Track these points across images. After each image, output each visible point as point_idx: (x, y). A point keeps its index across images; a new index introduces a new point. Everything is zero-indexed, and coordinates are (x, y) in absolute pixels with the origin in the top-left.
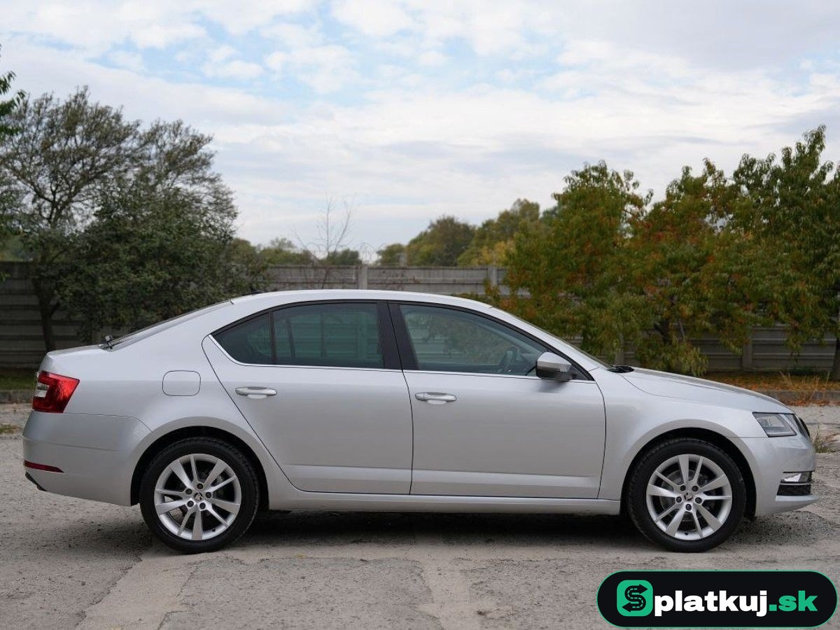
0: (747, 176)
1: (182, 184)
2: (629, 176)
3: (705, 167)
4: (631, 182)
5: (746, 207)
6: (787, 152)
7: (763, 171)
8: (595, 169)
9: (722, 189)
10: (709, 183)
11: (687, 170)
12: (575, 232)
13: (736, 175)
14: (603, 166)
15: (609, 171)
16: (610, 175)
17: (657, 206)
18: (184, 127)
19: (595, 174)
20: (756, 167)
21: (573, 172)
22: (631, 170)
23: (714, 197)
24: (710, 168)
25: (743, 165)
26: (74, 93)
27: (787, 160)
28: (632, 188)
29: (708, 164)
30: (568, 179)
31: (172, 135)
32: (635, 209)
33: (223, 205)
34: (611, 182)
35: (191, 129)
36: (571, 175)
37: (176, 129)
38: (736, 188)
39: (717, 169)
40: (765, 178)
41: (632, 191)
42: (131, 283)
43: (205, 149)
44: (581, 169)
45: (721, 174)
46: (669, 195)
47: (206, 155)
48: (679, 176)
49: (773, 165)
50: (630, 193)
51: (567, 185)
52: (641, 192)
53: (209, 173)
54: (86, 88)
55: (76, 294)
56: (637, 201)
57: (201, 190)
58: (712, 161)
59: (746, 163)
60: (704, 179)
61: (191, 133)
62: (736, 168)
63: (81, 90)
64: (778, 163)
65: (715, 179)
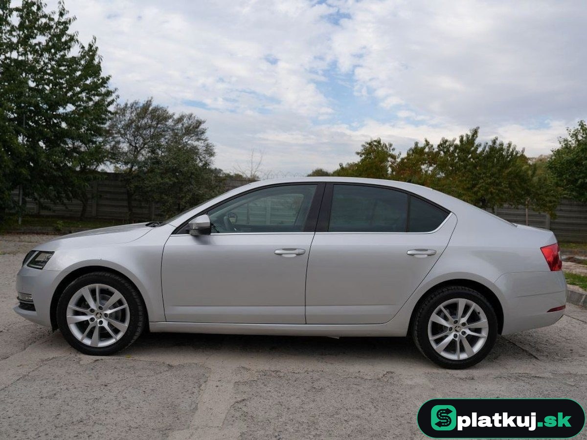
0: (444, 147)
1: (192, 142)
2: (391, 145)
3: (425, 142)
4: (391, 148)
5: (443, 161)
6: (462, 137)
7: (450, 146)
8: (375, 141)
9: (432, 152)
10: (427, 150)
11: (416, 144)
12: (365, 169)
13: (439, 146)
14: (379, 140)
15: (382, 142)
16: (382, 145)
17: (403, 159)
18: (193, 116)
19: (375, 143)
20: (447, 144)
21: (365, 142)
22: (392, 143)
23: (428, 155)
24: (427, 143)
25: (442, 142)
26: (146, 100)
27: (461, 141)
28: (391, 151)
29: (426, 141)
30: (363, 146)
31: (188, 119)
32: (393, 160)
33: (210, 152)
34: (382, 148)
35: (196, 117)
36: (364, 144)
37: (190, 117)
38: (438, 153)
39: (430, 143)
40: (452, 149)
41: (392, 152)
42: (159, 183)
43: (202, 127)
44: (369, 141)
45: (432, 146)
46: (408, 154)
47: (203, 129)
48: (413, 146)
49: (455, 143)
50: (391, 153)
51: (362, 148)
52: (395, 153)
53: (203, 137)
54: (152, 98)
55: (136, 187)
56: (393, 157)
57: (200, 145)
58: (428, 140)
59: (443, 141)
60: (424, 148)
61: (196, 119)
62: (439, 143)
63: (150, 99)
64: (458, 142)
65: (429, 148)
